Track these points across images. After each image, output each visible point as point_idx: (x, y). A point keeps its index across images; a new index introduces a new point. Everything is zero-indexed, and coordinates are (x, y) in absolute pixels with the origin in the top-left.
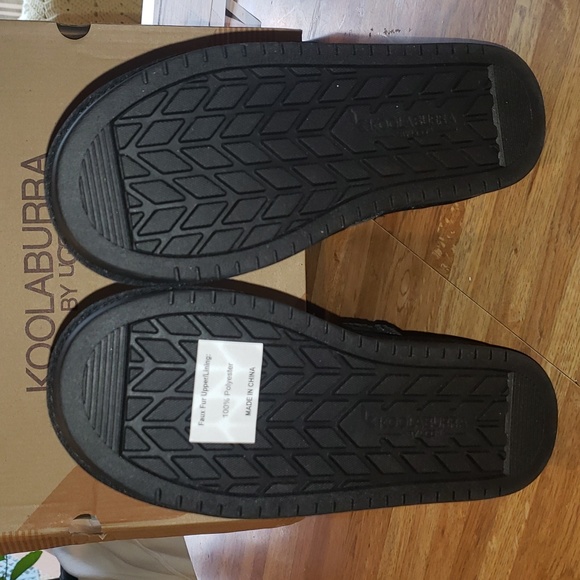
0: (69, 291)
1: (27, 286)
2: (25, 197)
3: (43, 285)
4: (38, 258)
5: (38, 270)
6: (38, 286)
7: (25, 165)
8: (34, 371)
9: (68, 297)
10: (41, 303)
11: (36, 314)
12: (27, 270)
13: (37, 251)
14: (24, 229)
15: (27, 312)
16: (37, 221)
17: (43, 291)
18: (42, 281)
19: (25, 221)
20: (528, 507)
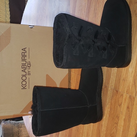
0: (29, 72)
1: (22, 71)
2: (22, 55)
3: (25, 71)
4: (24, 66)
5: (24, 68)
6: (24, 71)
7: (22, 50)
8: (23, 86)
9: (29, 73)
10: (24, 74)
11: (24, 76)
12: (22, 68)
13: (24, 65)
14: (22, 61)
15: (22, 75)
16: (24, 59)
17: (25, 72)
18: (25, 70)
19: (22, 59)
20: (109, 109)
